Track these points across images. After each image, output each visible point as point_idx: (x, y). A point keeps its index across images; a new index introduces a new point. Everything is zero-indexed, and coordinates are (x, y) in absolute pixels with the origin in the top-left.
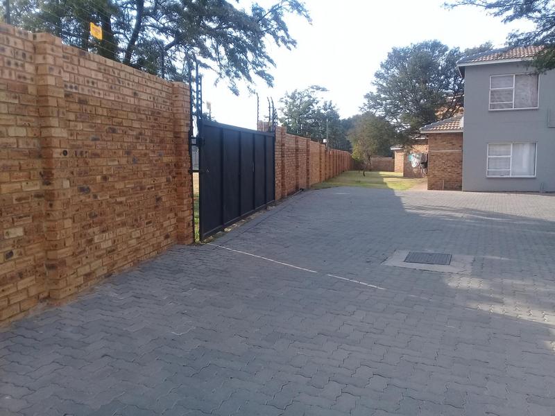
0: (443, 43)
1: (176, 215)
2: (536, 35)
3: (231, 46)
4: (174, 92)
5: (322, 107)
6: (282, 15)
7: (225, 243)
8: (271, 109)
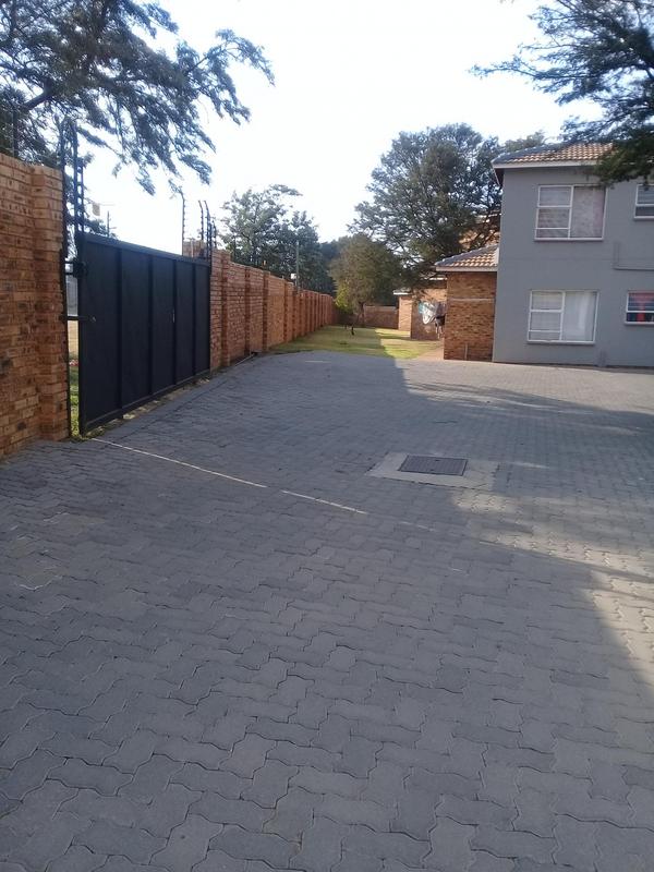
0: (475, 129)
1: (38, 390)
2: (603, 127)
3: (142, 111)
4: (34, 183)
5: (291, 221)
6: (226, 64)
7: (122, 439)
8: (205, 220)
